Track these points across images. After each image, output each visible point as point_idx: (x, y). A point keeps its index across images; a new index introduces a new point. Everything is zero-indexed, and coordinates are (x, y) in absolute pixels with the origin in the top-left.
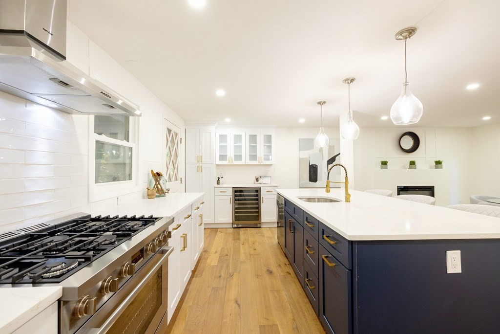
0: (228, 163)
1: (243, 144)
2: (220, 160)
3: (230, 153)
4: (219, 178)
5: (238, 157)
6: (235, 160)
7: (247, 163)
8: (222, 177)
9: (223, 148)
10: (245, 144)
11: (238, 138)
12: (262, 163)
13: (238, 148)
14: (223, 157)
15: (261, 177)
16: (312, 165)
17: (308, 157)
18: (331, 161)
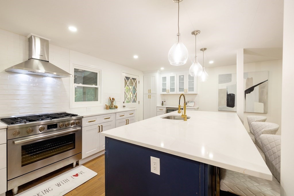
0: (167, 93)
1: (175, 82)
2: (163, 91)
3: (168, 87)
4: (163, 102)
5: (173, 90)
6: (170, 92)
7: (177, 93)
8: (165, 102)
9: (164, 84)
10: (177, 81)
11: (172, 78)
12: (187, 93)
13: (172, 84)
14: (164, 90)
15: (188, 102)
16: (230, 94)
17: (226, 88)
18: (249, 91)
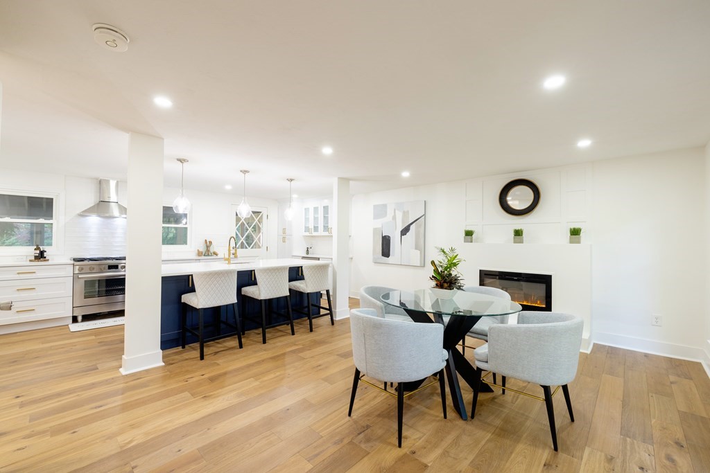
0: (311, 235)
1: (319, 215)
2: (305, 231)
3: (311, 226)
4: (307, 248)
5: (316, 229)
6: (314, 232)
7: (322, 235)
8: (310, 248)
9: (307, 220)
11: (316, 209)
13: (316, 219)
14: (307, 229)
16: (385, 236)
17: (380, 226)
18: (405, 231)
